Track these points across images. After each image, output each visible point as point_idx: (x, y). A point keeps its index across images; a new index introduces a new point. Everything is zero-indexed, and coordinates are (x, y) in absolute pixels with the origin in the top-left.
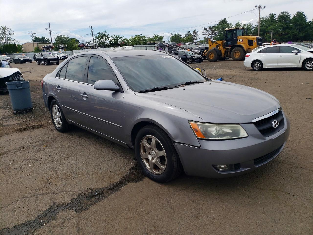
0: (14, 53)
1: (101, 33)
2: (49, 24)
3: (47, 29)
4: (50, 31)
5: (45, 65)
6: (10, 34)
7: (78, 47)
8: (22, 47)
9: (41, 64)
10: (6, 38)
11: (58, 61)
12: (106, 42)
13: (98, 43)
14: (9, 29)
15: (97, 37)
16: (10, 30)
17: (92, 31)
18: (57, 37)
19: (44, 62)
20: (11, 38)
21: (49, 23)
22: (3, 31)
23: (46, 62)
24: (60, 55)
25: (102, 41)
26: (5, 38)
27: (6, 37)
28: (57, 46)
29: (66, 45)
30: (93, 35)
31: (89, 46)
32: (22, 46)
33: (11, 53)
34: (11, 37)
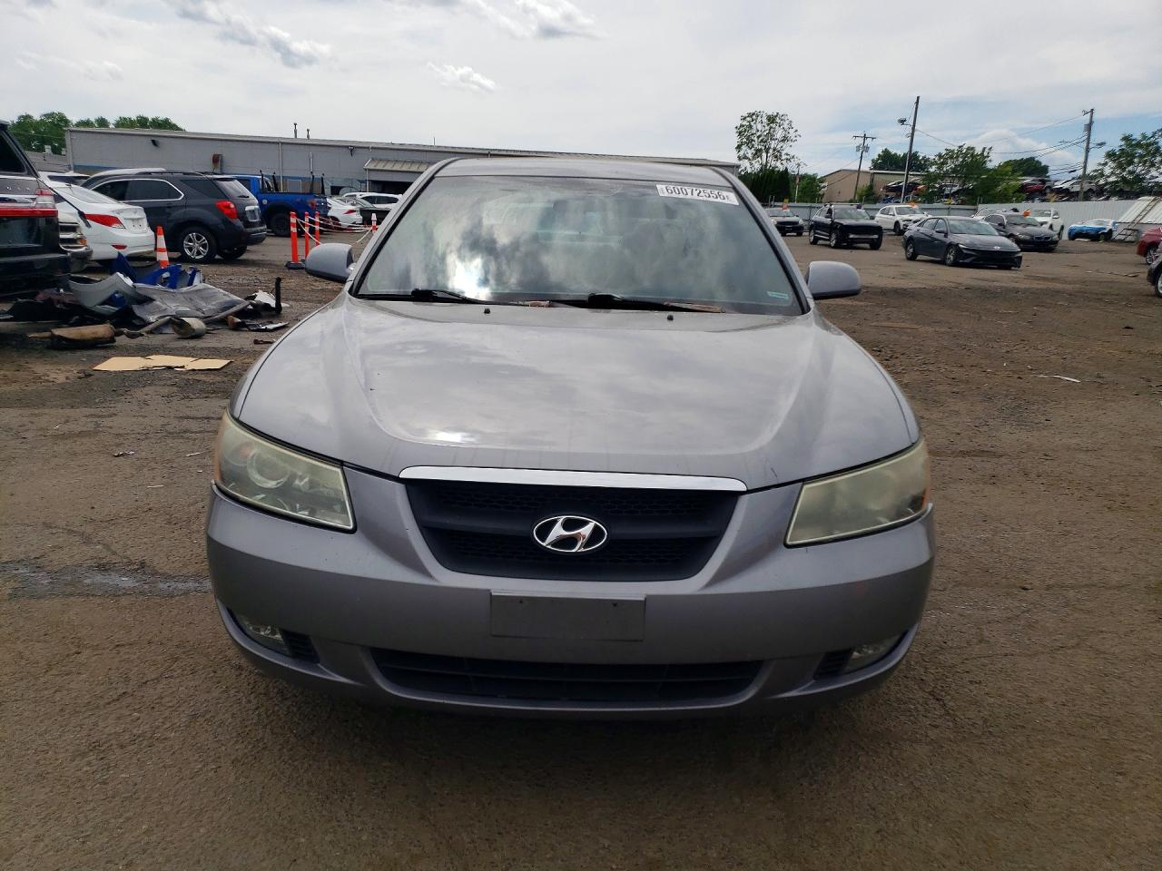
0: (775, 201)
1: (1137, 136)
2: (917, 102)
3: (902, 122)
4: (913, 129)
5: (829, 246)
6: (785, 139)
7: (1014, 193)
8: (823, 185)
9: (820, 242)
10: (771, 151)
11: (876, 236)
12: (1153, 177)
13: (1112, 179)
14: (787, 122)
15: (1114, 154)
16: (786, 126)
17: (1089, 127)
18: (944, 152)
19: (830, 236)
20: (783, 153)
21: (918, 98)
22: (767, 128)
23: (834, 236)
24: (906, 217)
25: (1131, 173)
26: (767, 153)
27: (769, 148)
28: (937, 186)
29: (970, 186)
30: (1091, 145)
31: (1067, 189)
32: (822, 182)
33: (768, 202)
34: (787, 149)
